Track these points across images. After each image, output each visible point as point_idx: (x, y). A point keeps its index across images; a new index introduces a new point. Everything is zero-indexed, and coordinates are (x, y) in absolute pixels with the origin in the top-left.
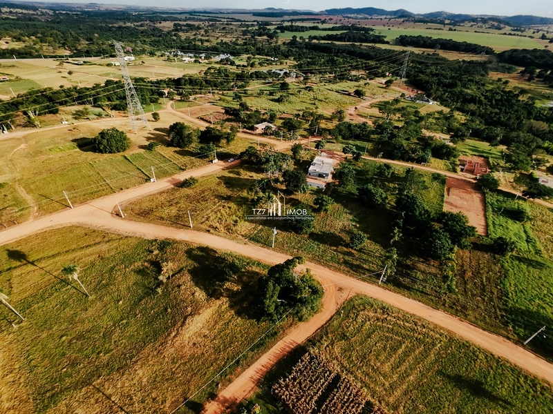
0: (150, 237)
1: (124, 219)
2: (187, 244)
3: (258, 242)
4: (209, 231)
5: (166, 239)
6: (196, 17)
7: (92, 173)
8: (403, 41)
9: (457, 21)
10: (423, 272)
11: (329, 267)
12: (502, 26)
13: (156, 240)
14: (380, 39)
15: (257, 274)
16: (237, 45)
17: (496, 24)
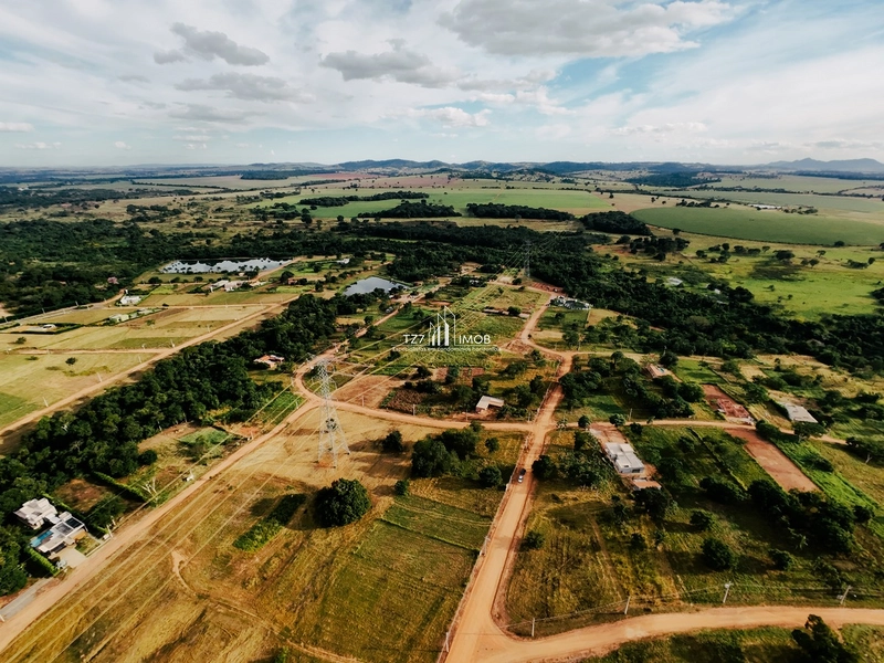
0: (601, 652)
1: (536, 638)
2: (655, 641)
3: (705, 601)
4: (648, 611)
5: (622, 645)
6: (150, 188)
7: (379, 572)
8: (474, 210)
9: (504, 173)
10: (848, 571)
11: (789, 603)
12: (550, 176)
13: (615, 654)
14: (448, 212)
15: (755, 647)
16: (265, 238)
17: (544, 175)
